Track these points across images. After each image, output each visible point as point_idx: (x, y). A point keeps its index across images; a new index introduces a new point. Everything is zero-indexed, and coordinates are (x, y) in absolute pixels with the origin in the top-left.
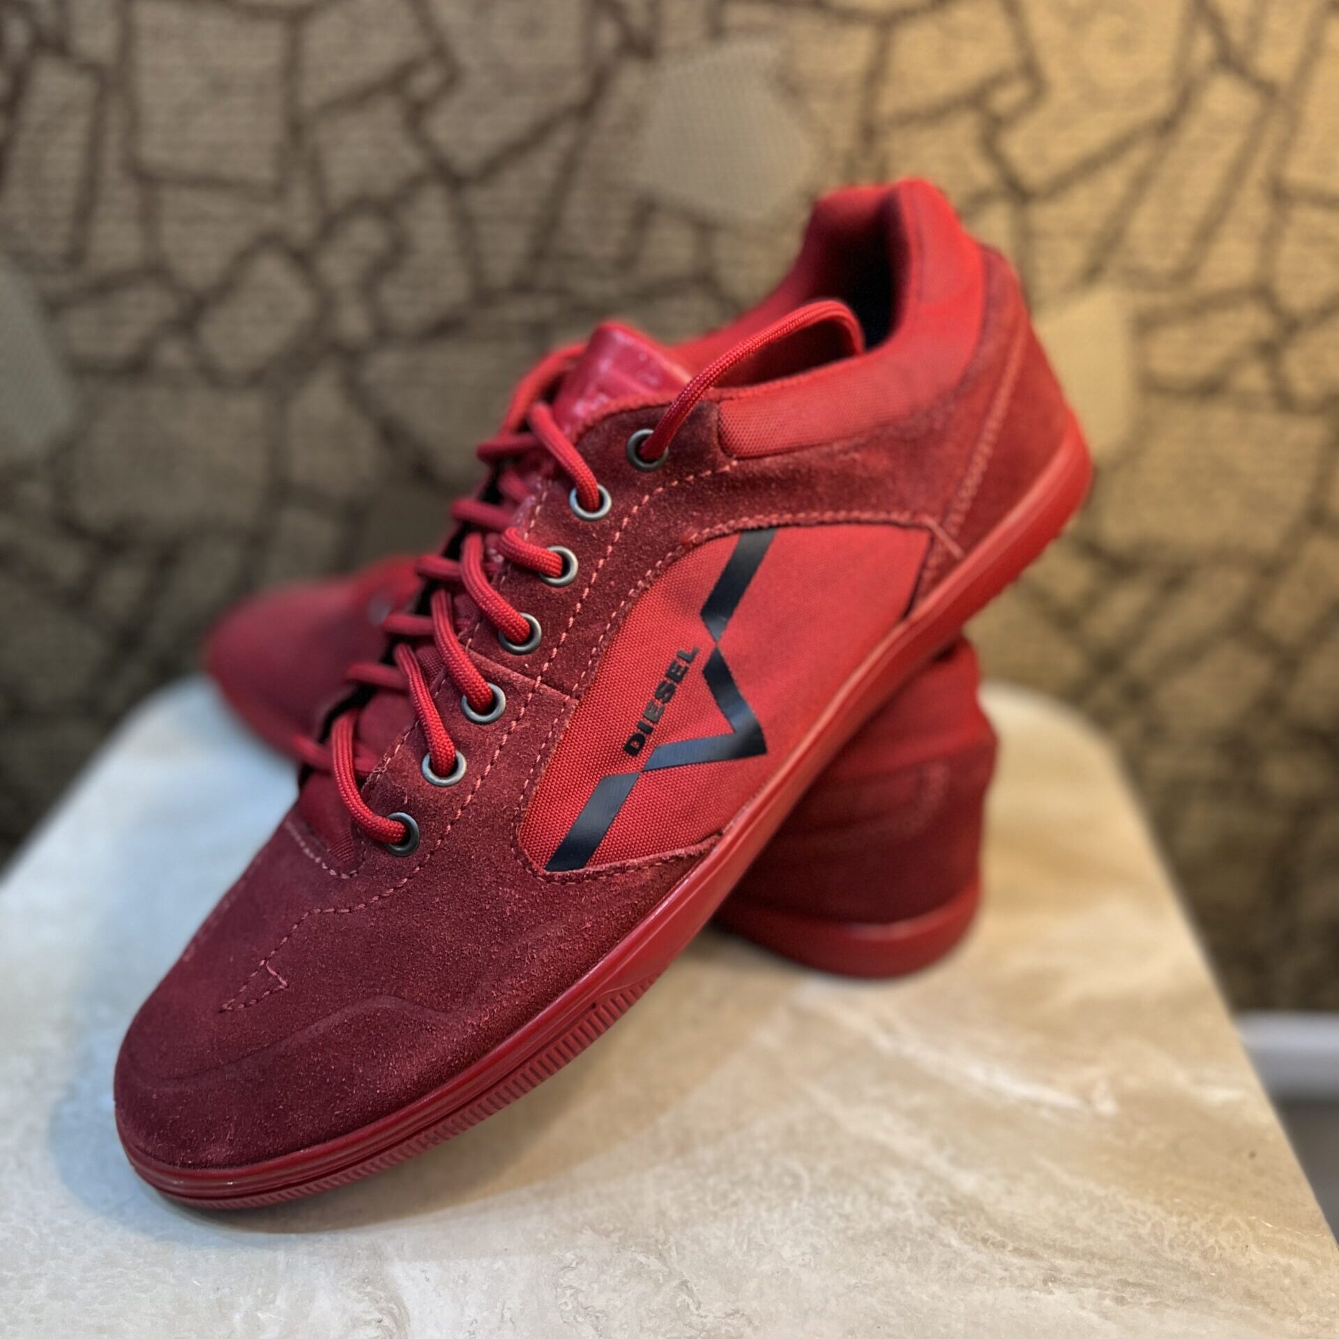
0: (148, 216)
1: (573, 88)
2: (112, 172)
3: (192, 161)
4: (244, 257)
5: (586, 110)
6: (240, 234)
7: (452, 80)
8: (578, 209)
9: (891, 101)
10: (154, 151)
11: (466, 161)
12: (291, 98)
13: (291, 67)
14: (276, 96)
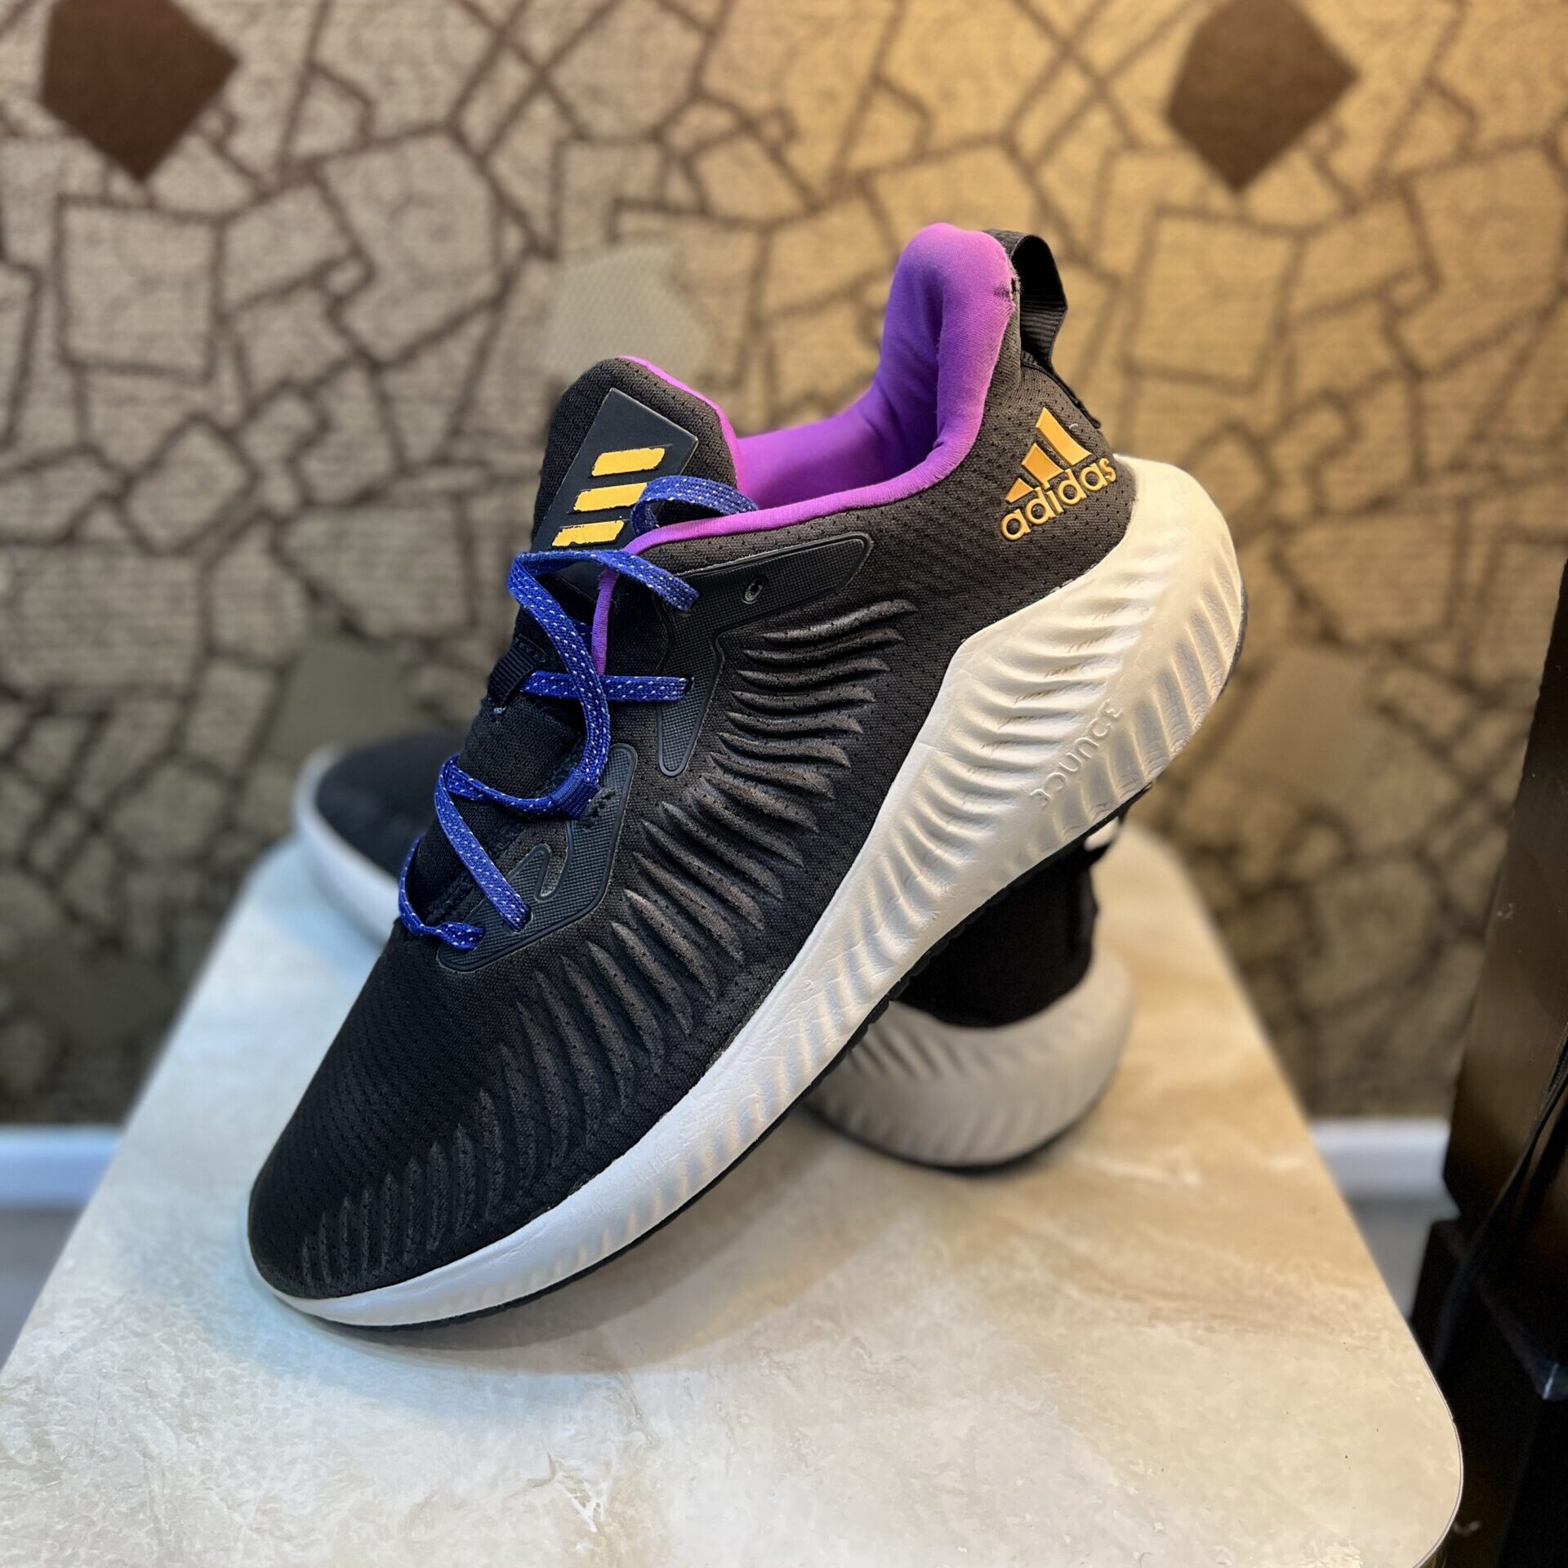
0: (80, 402)
1: (484, 285)
2: (44, 362)
3: (123, 350)
4: (175, 435)
5: (497, 303)
6: (170, 416)
7: (370, 276)
8: (491, 390)
9: (774, 297)
10: (84, 342)
11: (384, 348)
12: (217, 292)
13: (217, 266)
14: (202, 294)
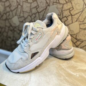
1: (45, 8)
2: (22, 11)
3: (25, 11)
4: (28, 16)
6: (28, 15)
7: (39, 7)
11: (39, 12)
12: (31, 8)
13: (31, 6)
14: (30, 8)
